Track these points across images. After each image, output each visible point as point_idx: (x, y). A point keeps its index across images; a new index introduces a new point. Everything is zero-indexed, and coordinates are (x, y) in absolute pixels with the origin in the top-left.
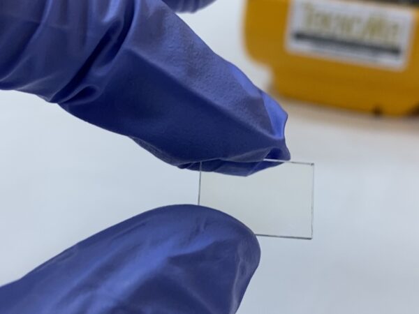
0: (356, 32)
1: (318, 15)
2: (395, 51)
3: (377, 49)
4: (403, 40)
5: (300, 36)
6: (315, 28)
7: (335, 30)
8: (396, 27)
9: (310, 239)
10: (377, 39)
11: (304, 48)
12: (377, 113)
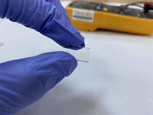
0: (84, 15)
1: (77, 12)
2: (91, 19)
3: (88, 18)
4: (92, 16)
5: (74, 16)
6: (77, 15)
7: (80, 15)
8: (91, 14)
9: (88, 62)
10: (88, 17)
11: (75, 19)
12: (89, 31)
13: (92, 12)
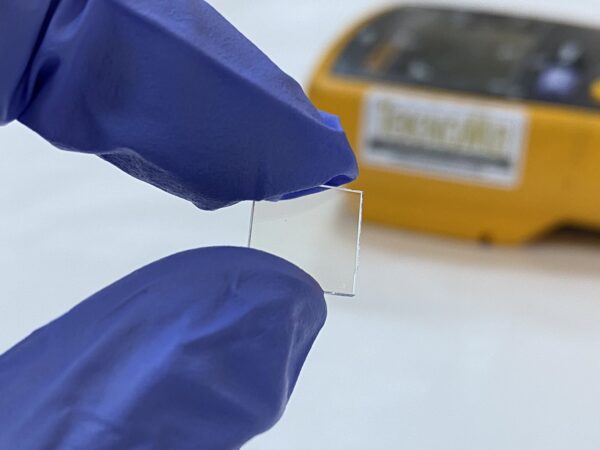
0: (450, 139)
2: (503, 163)
3: (479, 161)
4: (513, 148)
5: (378, 144)
6: (396, 134)
7: (422, 136)
8: (502, 132)
10: (478, 148)
13: (510, 118)
